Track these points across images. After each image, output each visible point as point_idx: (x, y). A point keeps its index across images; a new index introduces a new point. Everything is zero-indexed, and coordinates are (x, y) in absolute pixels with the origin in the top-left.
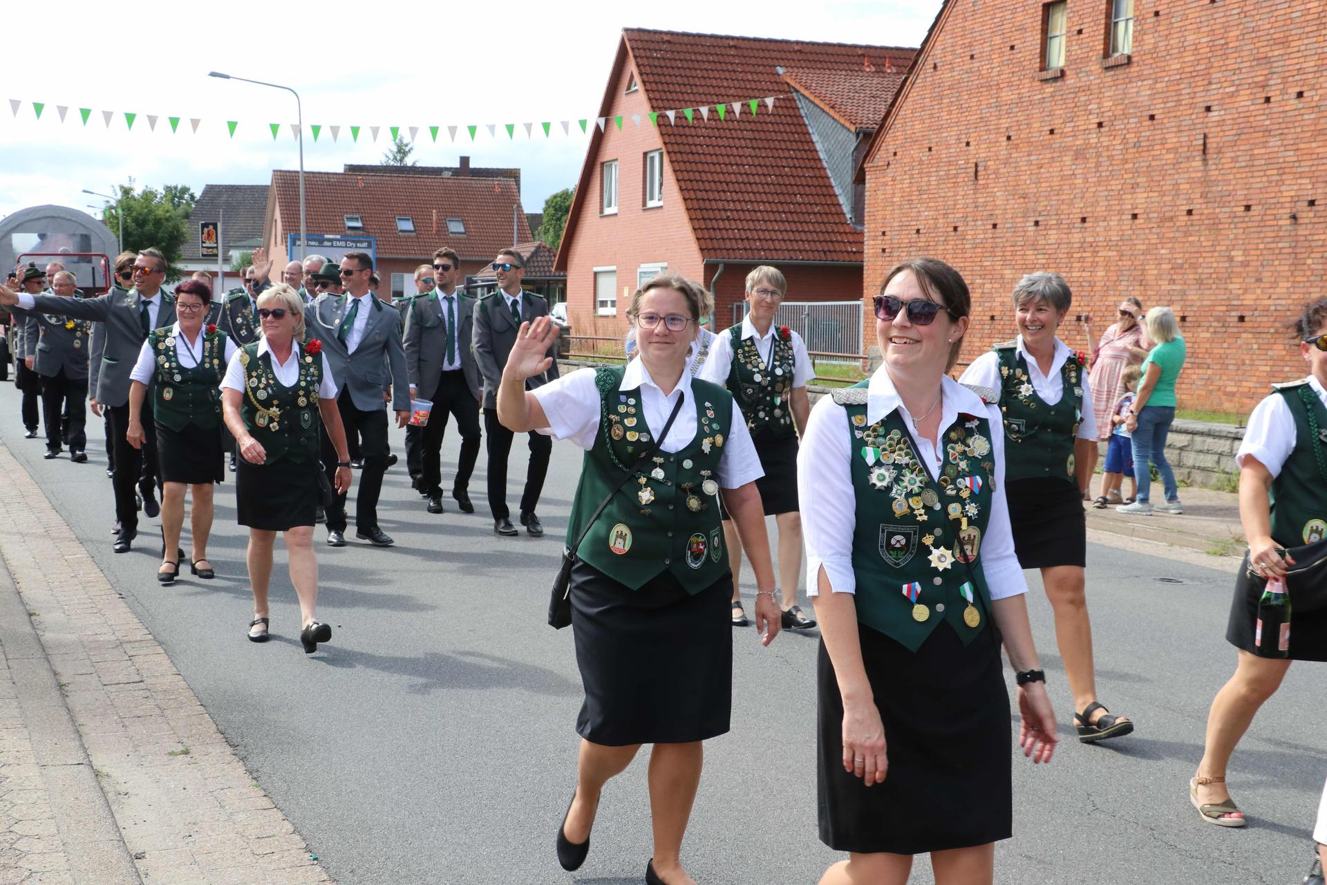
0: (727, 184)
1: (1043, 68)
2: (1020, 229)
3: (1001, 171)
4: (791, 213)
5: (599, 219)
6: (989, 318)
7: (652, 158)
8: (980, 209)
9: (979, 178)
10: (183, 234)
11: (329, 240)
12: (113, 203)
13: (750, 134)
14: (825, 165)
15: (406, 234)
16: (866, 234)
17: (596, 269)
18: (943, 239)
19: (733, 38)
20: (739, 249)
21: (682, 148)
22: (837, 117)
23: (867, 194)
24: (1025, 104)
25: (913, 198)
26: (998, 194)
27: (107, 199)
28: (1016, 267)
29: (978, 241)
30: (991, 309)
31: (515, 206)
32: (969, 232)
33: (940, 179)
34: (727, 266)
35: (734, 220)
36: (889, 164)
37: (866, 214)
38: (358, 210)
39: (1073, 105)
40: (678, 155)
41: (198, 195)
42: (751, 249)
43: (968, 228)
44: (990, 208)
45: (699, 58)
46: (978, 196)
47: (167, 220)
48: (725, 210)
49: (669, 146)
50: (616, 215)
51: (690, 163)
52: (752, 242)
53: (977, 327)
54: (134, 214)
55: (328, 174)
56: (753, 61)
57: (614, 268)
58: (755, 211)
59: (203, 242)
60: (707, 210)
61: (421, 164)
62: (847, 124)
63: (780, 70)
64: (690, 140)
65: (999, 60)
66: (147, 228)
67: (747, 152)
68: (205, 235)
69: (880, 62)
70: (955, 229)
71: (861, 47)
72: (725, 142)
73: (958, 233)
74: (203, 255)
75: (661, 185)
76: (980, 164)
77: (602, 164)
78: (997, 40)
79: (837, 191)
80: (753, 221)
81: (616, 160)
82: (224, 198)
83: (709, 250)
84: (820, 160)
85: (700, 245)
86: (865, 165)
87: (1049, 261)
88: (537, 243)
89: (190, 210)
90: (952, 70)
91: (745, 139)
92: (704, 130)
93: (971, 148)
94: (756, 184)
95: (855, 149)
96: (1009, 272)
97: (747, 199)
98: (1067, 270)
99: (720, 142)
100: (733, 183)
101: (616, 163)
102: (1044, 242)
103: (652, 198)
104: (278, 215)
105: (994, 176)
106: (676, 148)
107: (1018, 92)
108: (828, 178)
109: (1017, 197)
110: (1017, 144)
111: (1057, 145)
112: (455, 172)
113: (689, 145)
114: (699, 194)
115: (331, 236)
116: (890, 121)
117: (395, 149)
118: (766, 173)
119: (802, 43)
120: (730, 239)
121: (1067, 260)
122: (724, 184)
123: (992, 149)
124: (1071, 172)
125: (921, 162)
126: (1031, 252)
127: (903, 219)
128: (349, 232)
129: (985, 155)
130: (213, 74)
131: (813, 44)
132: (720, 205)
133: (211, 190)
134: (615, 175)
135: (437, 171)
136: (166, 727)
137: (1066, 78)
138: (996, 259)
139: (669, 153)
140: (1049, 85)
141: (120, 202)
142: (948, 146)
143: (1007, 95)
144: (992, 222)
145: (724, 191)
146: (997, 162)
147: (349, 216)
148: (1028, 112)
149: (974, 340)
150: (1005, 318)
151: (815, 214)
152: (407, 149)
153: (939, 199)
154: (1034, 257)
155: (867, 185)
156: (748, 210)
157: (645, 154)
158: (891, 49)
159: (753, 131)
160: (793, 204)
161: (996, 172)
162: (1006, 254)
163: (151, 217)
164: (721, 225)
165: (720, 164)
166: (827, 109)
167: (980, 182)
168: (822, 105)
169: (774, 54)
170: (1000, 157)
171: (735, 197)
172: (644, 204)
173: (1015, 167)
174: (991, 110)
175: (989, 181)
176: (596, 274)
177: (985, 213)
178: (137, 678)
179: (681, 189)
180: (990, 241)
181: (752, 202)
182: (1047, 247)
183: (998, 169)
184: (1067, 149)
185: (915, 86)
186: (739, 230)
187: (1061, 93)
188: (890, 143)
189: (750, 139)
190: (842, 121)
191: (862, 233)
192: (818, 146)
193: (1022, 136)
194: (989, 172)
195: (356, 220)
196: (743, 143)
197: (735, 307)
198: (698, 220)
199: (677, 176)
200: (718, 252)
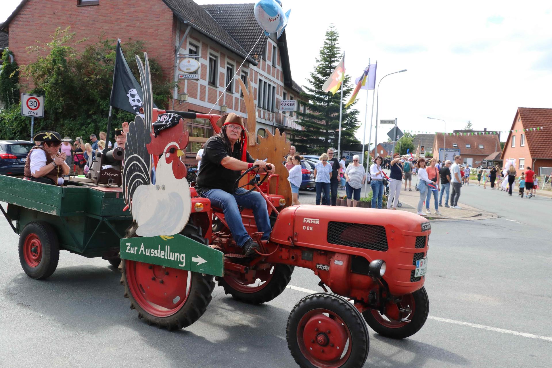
5: (511, 148)
7: (523, 136)
15: (468, 148)
20: (540, 156)
31: (496, 142)
34: (538, 160)
35: (540, 149)
38: (456, 142)
40: (528, 135)
42: (543, 156)
45: (536, 114)
49: (526, 133)
50: (514, 147)
52: (544, 154)
54: (403, 143)
55: (448, 133)
56: (549, 114)
59: (421, 151)
60: (534, 147)
61: (473, 130)
67: (545, 135)
68: (422, 149)
75: (524, 141)
77: (512, 136)
80: (545, 150)
82: (422, 137)
83: (533, 156)
85: (531, 155)
88: (498, 153)
100: (541, 141)
101: (515, 136)
104: (436, 143)
113: (531, 133)
114: (533, 144)
115: (449, 149)
117: (468, 125)
120: (539, 154)
128: (454, 148)
130: (428, 118)
132: (537, 146)
133: (419, 136)
134: (515, 139)
139: (526, 135)
145: (538, 143)
147: (454, 144)
152: (471, 125)
157: (521, 135)
163: (408, 144)
164: (537, 151)
171: (541, 145)
172: (521, 145)
179: (528, 143)
186: (541, 152)
195: (456, 145)
196: (544, 133)
197: (539, 168)
198: (531, 149)
199: (527, 140)
200: (535, 156)
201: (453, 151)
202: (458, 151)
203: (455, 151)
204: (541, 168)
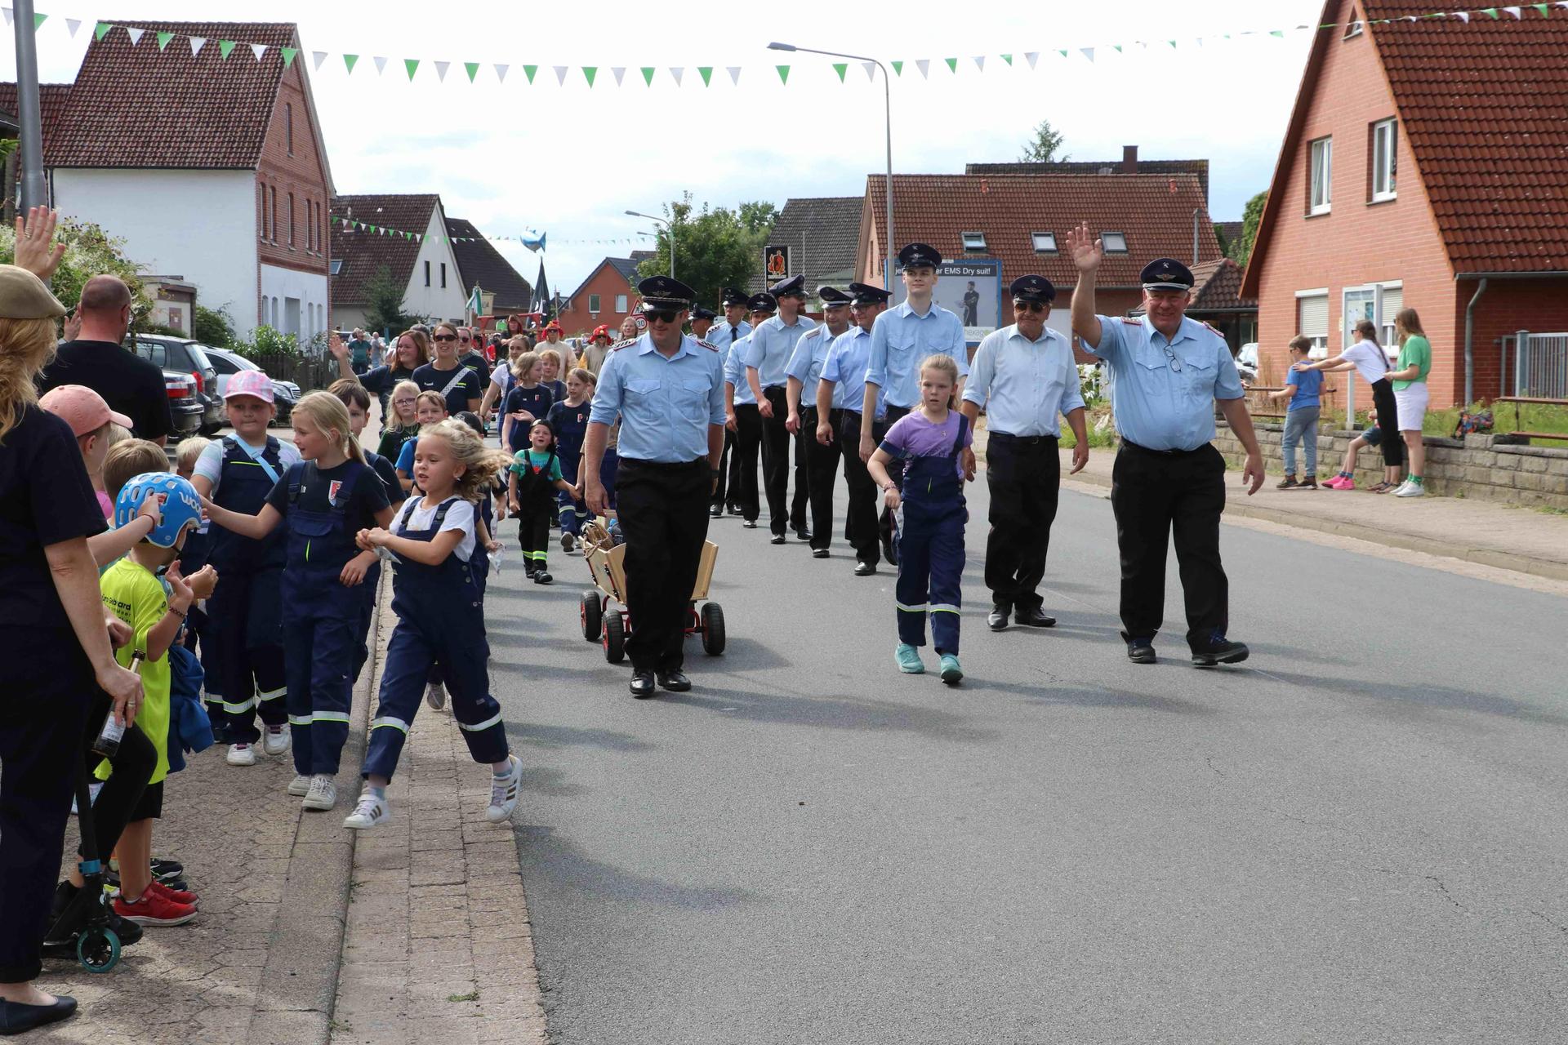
0: (1495, 162)
5: (1304, 223)
7: (1382, 131)
12: (664, 227)
13: (1534, 88)
15: (1045, 255)
17: (1299, 294)
20: (1511, 257)
21: (1426, 114)
27: (657, 221)
31: (1196, 211)
34: (1491, 282)
35: (1504, 214)
38: (980, 225)
42: (1530, 256)
47: (731, 246)
48: (1490, 201)
49: (1407, 111)
50: (1328, 214)
51: (1438, 134)
52: (1531, 246)
55: (941, 176)
57: (1324, 291)
58: (1538, 201)
59: (768, 273)
60: (1462, 201)
61: (1074, 159)
64: (1440, 101)
66: (706, 257)
67: (1528, 113)
68: (772, 263)
72: (1494, 101)
75: (1394, 169)
77: (1310, 143)
80: (1534, 215)
81: (1330, 136)
82: (811, 215)
83: (1464, 260)
85: (1449, 252)
88: (1222, 261)
91: (1524, 95)
92: (1460, 86)
94: (1540, 159)
97: (1526, 183)
99: (1486, 102)
100: (1504, 160)
101: (1330, 140)
103: (1381, 189)
104: (874, 236)
106: (1417, 114)
112: (1116, 167)
113: (1438, 108)
114: (1451, 180)
117: (1038, 141)
118: (1557, 142)
120: (1498, 243)
122: (1491, 163)
128: (967, 255)
130: (774, 46)
132: (1483, 193)
133: (794, 205)
134: (1327, 156)
135: (1092, 168)
136: (465, 955)
139: (1405, 121)
141: (672, 225)
145: (1489, 173)
147: (969, 233)
152: (1053, 141)
156: (1527, 199)
157: (1372, 125)
159: (1537, 82)
163: (711, 244)
164: (1484, 222)
165: (1484, 134)
171: (1507, 180)
172: (1369, 197)
176: (1299, 300)
179: (1423, 173)
181: (1533, 187)
186: (1511, 228)
189: (1533, 95)
195: (978, 237)
196: (1522, 101)
197: (1504, 341)
198: (1449, 216)
199: (1417, 155)
200: (1479, 262)
201: (961, 275)
202: (987, 271)
203: (975, 275)
204: (1519, 337)
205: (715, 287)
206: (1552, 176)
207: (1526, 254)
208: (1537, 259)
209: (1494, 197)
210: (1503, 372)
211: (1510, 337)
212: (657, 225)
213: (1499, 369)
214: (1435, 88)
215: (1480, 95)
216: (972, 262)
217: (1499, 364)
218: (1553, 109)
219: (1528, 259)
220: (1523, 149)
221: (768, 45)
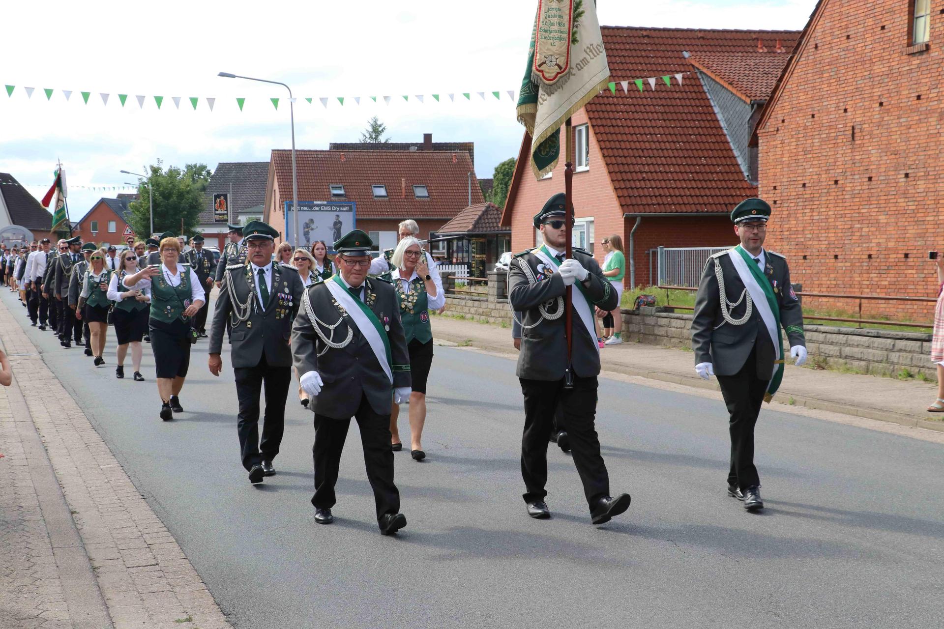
0: (643, 151)
1: (910, 44)
2: (893, 181)
3: (875, 132)
4: (697, 173)
5: (538, 183)
6: (867, 257)
7: (580, 131)
8: (857, 165)
9: (856, 139)
10: (200, 204)
11: (318, 206)
12: (145, 180)
13: (661, 109)
14: (725, 132)
15: (380, 199)
16: (760, 189)
18: (826, 191)
19: (646, 29)
20: (654, 205)
21: (604, 122)
22: (734, 91)
23: (760, 155)
24: (895, 75)
25: (799, 157)
26: (873, 152)
27: (140, 177)
28: (890, 213)
29: (857, 192)
30: (868, 249)
31: (469, 174)
32: (848, 185)
33: (822, 141)
34: (644, 219)
35: (649, 180)
36: (778, 130)
37: (759, 172)
38: (341, 181)
39: (937, 74)
40: (601, 128)
41: (213, 172)
42: (663, 204)
43: (846, 181)
44: (866, 164)
45: (618, 47)
46: (855, 154)
47: (188, 193)
48: (641, 172)
49: (594, 120)
50: (551, 178)
51: (611, 134)
52: (664, 198)
53: (857, 264)
54: (161, 189)
55: (316, 151)
56: (663, 48)
58: (667, 173)
59: (216, 210)
60: (626, 172)
61: (392, 141)
62: (744, 97)
63: (686, 55)
64: (611, 115)
65: (872, 38)
66: (172, 199)
67: (659, 123)
68: (218, 204)
69: (771, 43)
70: (836, 182)
71: (755, 32)
72: (640, 116)
73: (838, 186)
74: (216, 221)
75: (588, 153)
76: (856, 127)
78: (870, 22)
79: (736, 153)
80: (664, 180)
82: (234, 173)
84: (721, 128)
85: (620, 202)
86: (758, 132)
87: (919, 207)
88: (487, 204)
89: (206, 184)
90: (831, 48)
91: (657, 113)
92: (622, 107)
93: (849, 114)
94: (667, 150)
95: (751, 118)
96: (884, 217)
97: (659, 162)
98: (935, 214)
99: (636, 116)
100: (647, 150)
102: (914, 191)
103: (580, 164)
104: (276, 186)
105: (868, 137)
106: (599, 122)
107: (889, 65)
108: (728, 143)
109: (889, 154)
110: (889, 109)
111: (924, 109)
112: (420, 147)
113: (611, 119)
114: (619, 160)
115: (319, 203)
116: (778, 94)
117: (370, 130)
118: (675, 140)
119: (705, 31)
120: (646, 196)
121: (934, 206)
122: (640, 151)
123: (866, 114)
124: (936, 131)
125: (805, 128)
126: (902, 200)
127: (791, 176)
128: (333, 199)
129: (860, 119)
130: (222, 75)
131: (714, 31)
132: (637, 168)
133: (223, 168)
135: (405, 147)
137: (931, 51)
138: (872, 206)
139: (593, 126)
140: (915, 58)
141: (150, 179)
142: (829, 113)
143: (878, 68)
144: (868, 176)
145: (640, 157)
146: (871, 125)
147: (334, 185)
148: (898, 82)
149: (855, 275)
150: (881, 256)
151: (717, 173)
152: (380, 130)
153: (821, 158)
154: (905, 204)
155: (760, 148)
156: (660, 172)
157: (574, 128)
158: (781, 32)
159: (663, 106)
160: (699, 165)
161: (871, 133)
162: (880, 202)
163: (175, 191)
164: (638, 184)
165: (636, 134)
166: (726, 85)
167: (857, 142)
168: (722, 82)
169: (681, 41)
170: (873, 121)
171: (649, 161)
172: (574, 169)
173: (887, 129)
174: (865, 81)
175: (864, 141)
177: (862, 168)
178: (154, 562)
179: (604, 156)
180: (866, 191)
181: (664, 165)
182: (916, 195)
183: (872, 131)
184: (933, 111)
185: (800, 63)
186: (653, 188)
187: (927, 64)
188: (778, 112)
190: (739, 94)
191: (757, 188)
192: (720, 117)
193: (893, 102)
194: (864, 134)
195: (340, 188)
196: (655, 116)
197: (651, 252)
198: (619, 181)
199: (600, 145)
200: (636, 207)
201: (331, 211)
202: (347, 208)
203: (340, 211)
204: (659, 250)
205: (177, 217)
206: (673, 159)
207: (661, 203)
208: (667, 206)
209: (643, 170)
210: (651, 270)
211: (654, 250)
212: (140, 179)
213: (649, 268)
214: (608, 108)
215: (633, 113)
216: (336, 203)
217: (649, 265)
218: (672, 121)
219: (662, 206)
220: (657, 143)
221: (218, 73)
